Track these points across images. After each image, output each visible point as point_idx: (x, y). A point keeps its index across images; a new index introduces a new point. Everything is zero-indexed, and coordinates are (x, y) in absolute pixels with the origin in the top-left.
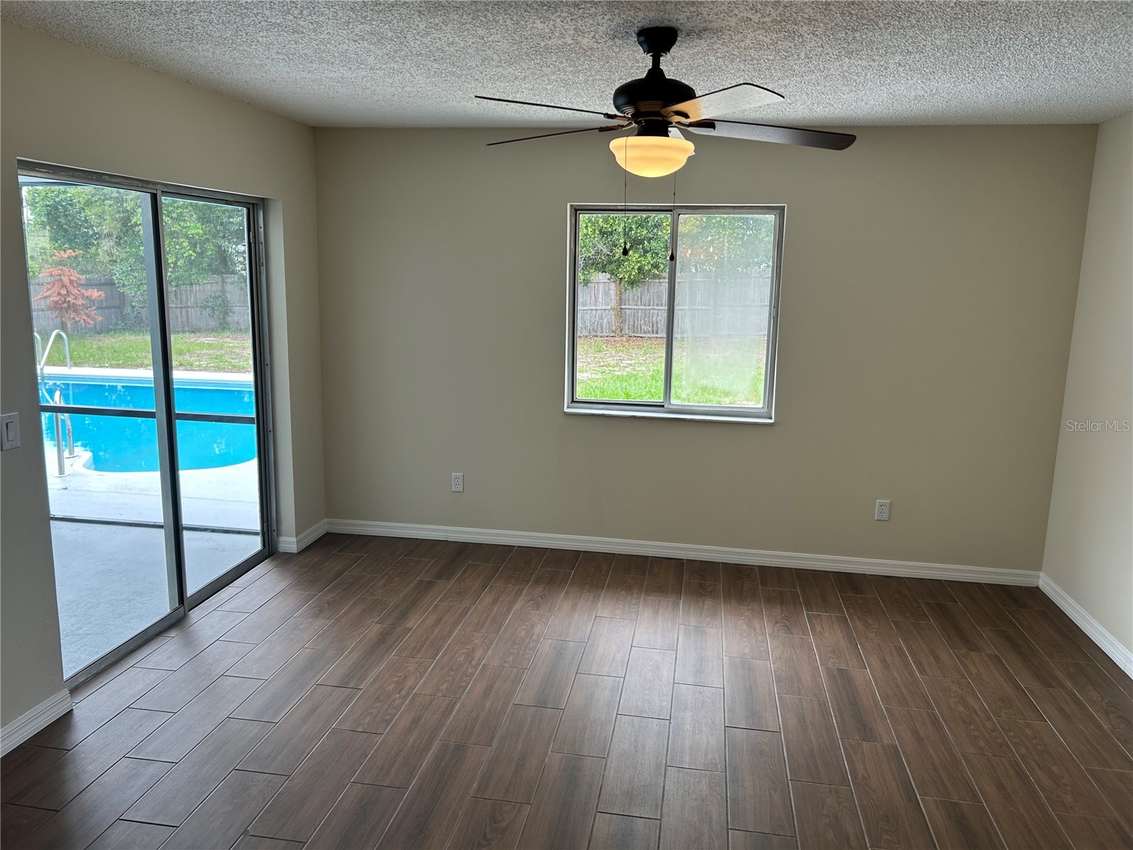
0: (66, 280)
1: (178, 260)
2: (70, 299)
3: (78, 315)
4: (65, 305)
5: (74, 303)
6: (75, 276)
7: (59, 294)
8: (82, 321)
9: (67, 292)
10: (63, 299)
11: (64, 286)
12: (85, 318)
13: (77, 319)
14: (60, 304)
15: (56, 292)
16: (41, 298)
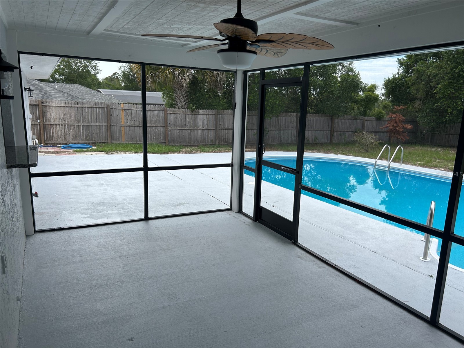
0: (397, 119)
1: (453, 110)
2: (397, 128)
3: (399, 136)
4: (395, 131)
5: (399, 130)
6: (402, 118)
7: (393, 126)
8: (401, 139)
9: (397, 125)
10: (394, 128)
11: (396, 122)
12: (402, 137)
13: (398, 137)
14: (392, 130)
15: (392, 125)
16: (385, 127)
